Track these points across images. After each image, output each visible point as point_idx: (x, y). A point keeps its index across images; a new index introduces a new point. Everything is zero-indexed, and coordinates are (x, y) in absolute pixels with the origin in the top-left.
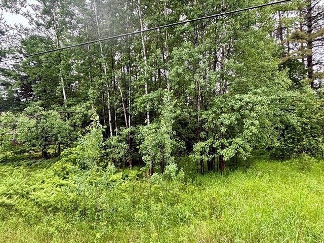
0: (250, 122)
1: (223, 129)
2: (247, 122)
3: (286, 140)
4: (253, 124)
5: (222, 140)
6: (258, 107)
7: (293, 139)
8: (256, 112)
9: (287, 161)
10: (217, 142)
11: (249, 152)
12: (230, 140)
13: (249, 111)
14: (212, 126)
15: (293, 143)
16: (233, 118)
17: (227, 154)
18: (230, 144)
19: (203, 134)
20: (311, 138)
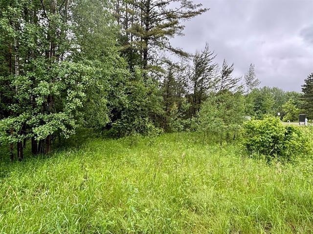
0: (74, 93)
1: (40, 101)
2: (71, 94)
3: (122, 120)
4: (77, 97)
5: (41, 116)
6: (85, 78)
7: (128, 119)
8: (83, 84)
9: (121, 139)
10: (34, 118)
11: (73, 129)
12: (51, 115)
13: (76, 81)
14: (27, 97)
15: (128, 122)
16: (55, 88)
17: (42, 132)
18: (50, 120)
19: (13, 107)
20: (141, 118)
